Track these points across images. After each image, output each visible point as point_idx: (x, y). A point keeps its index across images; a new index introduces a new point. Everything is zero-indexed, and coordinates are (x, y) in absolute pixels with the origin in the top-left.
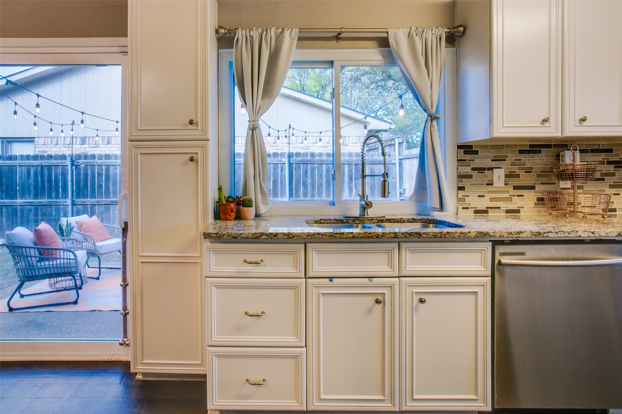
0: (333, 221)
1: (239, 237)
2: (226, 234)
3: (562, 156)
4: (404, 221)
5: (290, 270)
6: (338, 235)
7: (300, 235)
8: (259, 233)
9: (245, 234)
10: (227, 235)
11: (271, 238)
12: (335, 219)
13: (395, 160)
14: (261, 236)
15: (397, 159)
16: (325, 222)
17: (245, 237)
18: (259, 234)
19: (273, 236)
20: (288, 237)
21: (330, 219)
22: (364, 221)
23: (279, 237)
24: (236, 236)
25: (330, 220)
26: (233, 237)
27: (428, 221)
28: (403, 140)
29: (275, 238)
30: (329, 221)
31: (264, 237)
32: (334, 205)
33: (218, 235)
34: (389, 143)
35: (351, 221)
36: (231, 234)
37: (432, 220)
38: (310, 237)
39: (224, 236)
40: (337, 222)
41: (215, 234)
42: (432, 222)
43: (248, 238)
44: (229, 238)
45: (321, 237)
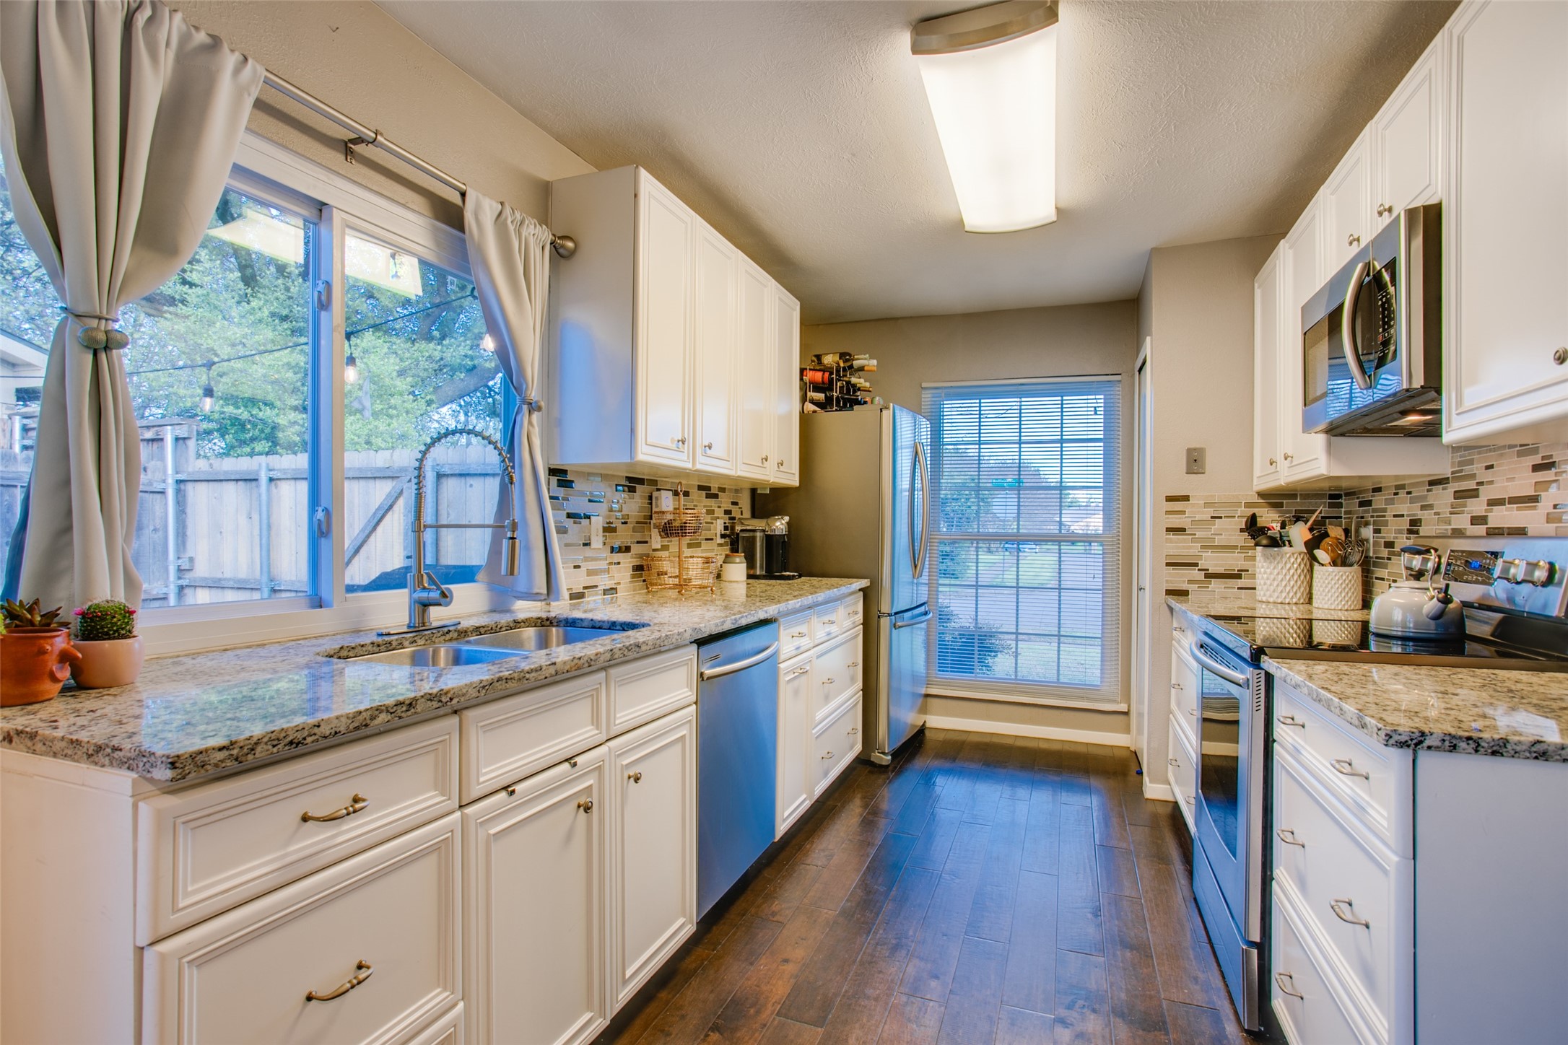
0: (370, 648)
1: (309, 740)
2: (265, 740)
3: (657, 498)
4: (501, 628)
5: (430, 800)
6: (533, 674)
7: (464, 691)
8: (367, 710)
9: (328, 721)
10: (271, 740)
11: (400, 717)
12: (373, 643)
13: (164, 481)
14: (373, 718)
15: (170, 481)
16: (351, 654)
17: (328, 733)
18: (369, 713)
19: (404, 709)
20: (440, 704)
21: (362, 643)
22: (433, 639)
23: (419, 710)
24: (299, 736)
25: (362, 646)
26: (291, 743)
27: (540, 621)
28: (190, 431)
29: (409, 713)
30: (359, 651)
31: (383, 717)
32: (321, 607)
33: (235, 752)
35: (408, 642)
36: (283, 734)
37: (548, 619)
38: (484, 691)
39: (259, 749)
40: (376, 649)
41: (221, 749)
42: (548, 622)
43: (336, 733)
44: (275, 750)
45: (504, 687)
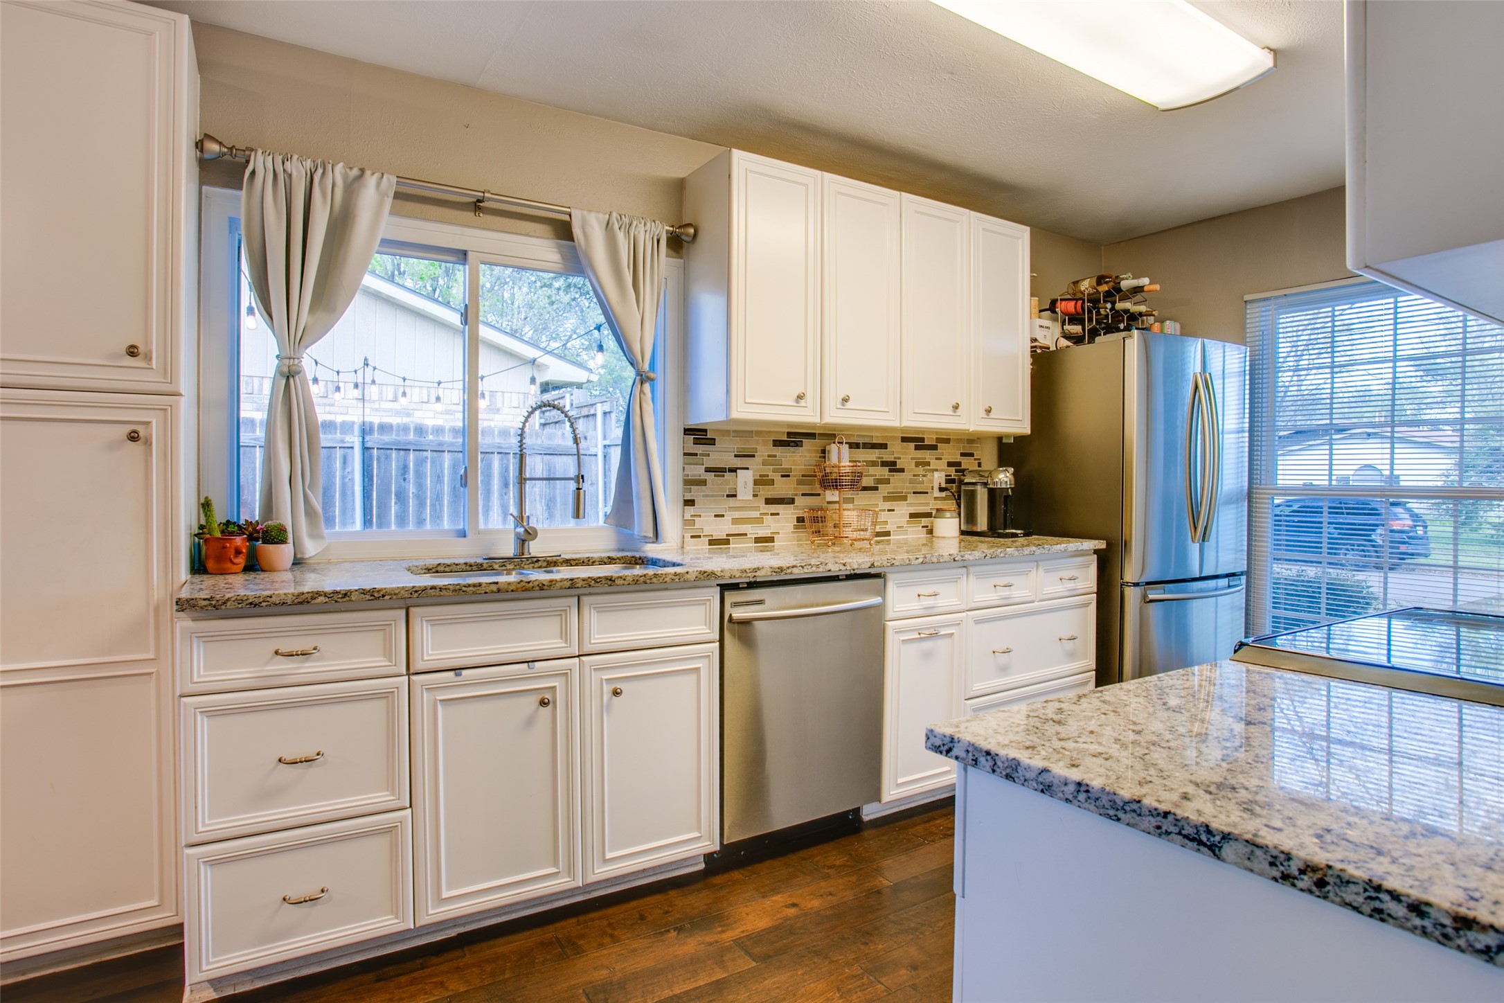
0: (464, 566)
1: (264, 604)
2: (233, 599)
3: (829, 452)
4: (593, 562)
5: (377, 662)
6: (471, 588)
7: (397, 592)
8: (308, 593)
9: (278, 595)
10: (236, 599)
11: (336, 601)
12: (466, 564)
13: (596, 446)
14: (313, 598)
15: (600, 447)
16: (447, 569)
17: (278, 602)
18: (310, 595)
19: (340, 596)
20: (372, 598)
21: (457, 562)
22: (522, 565)
23: (353, 599)
24: (257, 601)
25: (457, 566)
26: (251, 604)
27: (634, 559)
28: (612, 407)
29: (345, 600)
30: (454, 568)
31: (321, 599)
32: (465, 537)
33: (214, 602)
34: (585, 412)
36: (245, 598)
38: (417, 594)
39: (229, 603)
40: (470, 569)
41: (203, 600)
42: (639, 560)
43: (284, 603)
44: (240, 606)
45: (437, 594)
